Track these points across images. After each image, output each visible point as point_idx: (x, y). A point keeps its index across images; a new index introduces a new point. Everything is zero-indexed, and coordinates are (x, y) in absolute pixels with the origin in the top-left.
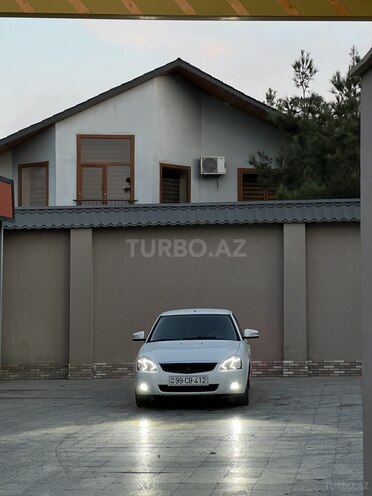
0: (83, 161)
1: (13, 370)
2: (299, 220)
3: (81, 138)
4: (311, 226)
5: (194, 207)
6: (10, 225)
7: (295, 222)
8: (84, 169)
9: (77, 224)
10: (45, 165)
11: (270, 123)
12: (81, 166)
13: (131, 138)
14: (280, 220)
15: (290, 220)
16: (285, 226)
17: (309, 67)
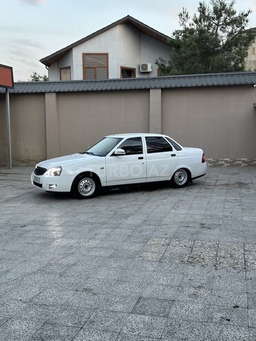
0: (85, 66)
1: (23, 162)
2: (158, 87)
3: (84, 55)
4: (164, 90)
5: (111, 81)
6: (12, 91)
7: (156, 88)
8: (87, 69)
9: (48, 90)
10: (69, 67)
11: (168, 44)
12: (85, 68)
13: (107, 55)
14: (148, 87)
15: (153, 87)
16: (151, 90)
17: (187, 16)
